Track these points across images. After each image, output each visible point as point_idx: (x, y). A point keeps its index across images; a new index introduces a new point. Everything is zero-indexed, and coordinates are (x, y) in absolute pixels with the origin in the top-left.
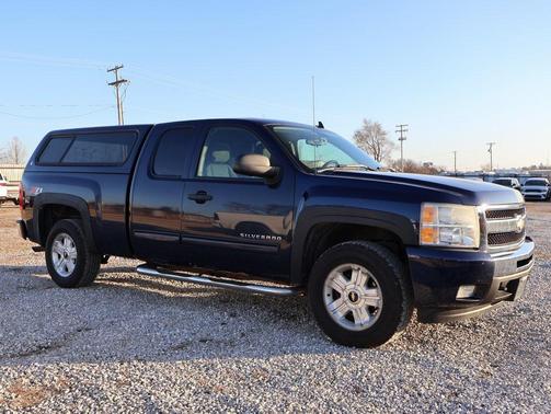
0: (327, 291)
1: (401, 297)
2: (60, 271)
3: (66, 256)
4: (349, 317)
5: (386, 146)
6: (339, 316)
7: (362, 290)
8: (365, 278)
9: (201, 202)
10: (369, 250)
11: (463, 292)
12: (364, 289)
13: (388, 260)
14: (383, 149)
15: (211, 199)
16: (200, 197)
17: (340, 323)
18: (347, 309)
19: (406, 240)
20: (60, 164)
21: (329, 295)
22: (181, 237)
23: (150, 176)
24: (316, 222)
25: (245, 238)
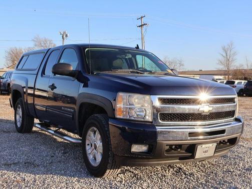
0: (87, 142)
1: (109, 149)
2: (18, 124)
4: (95, 158)
7: (98, 143)
9: (52, 89)
10: (100, 120)
11: (136, 148)
15: (55, 88)
16: (52, 87)
17: (91, 161)
18: (94, 153)
19: (109, 114)
20: (21, 70)
21: (88, 145)
22: (46, 108)
23: (42, 76)
24: (82, 102)
25: (63, 110)
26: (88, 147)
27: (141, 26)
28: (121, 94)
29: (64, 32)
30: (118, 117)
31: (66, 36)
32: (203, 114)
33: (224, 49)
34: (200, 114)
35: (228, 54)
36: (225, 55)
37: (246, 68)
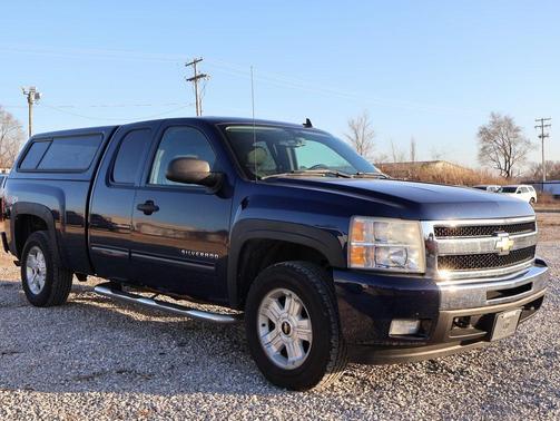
0: (261, 320)
1: (330, 332)
2: (33, 288)
3: (38, 272)
4: (284, 352)
5: (520, 145)
6: (273, 352)
7: (295, 321)
8: (297, 307)
9: (148, 213)
10: (300, 273)
11: (398, 328)
12: (297, 318)
13: (318, 286)
14: (517, 148)
15: (157, 209)
16: (147, 208)
17: (273, 359)
18: (281, 343)
19: (333, 261)
20: (36, 171)
21: (264, 325)
22: (130, 253)
23: (108, 184)
24: (249, 238)
25: (186, 255)
26: (262, 331)
27: (195, 79)
28: (358, 220)
29: (32, 89)
30: (354, 266)
31: (37, 97)
32: (501, 254)
33: (352, 125)
34: (496, 255)
35: (360, 135)
36: (353, 136)
37: (391, 161)
